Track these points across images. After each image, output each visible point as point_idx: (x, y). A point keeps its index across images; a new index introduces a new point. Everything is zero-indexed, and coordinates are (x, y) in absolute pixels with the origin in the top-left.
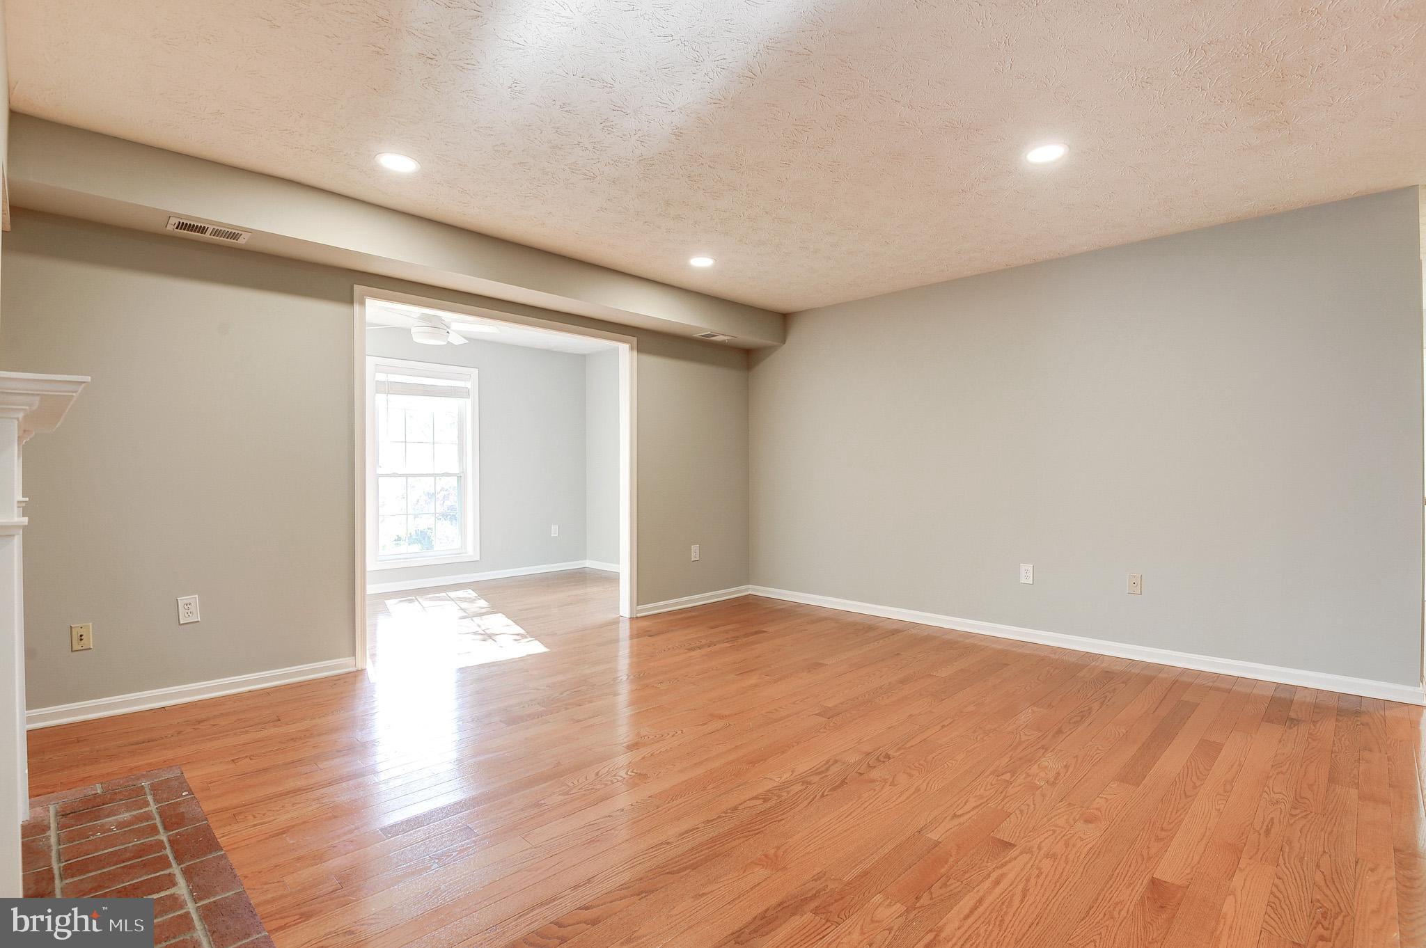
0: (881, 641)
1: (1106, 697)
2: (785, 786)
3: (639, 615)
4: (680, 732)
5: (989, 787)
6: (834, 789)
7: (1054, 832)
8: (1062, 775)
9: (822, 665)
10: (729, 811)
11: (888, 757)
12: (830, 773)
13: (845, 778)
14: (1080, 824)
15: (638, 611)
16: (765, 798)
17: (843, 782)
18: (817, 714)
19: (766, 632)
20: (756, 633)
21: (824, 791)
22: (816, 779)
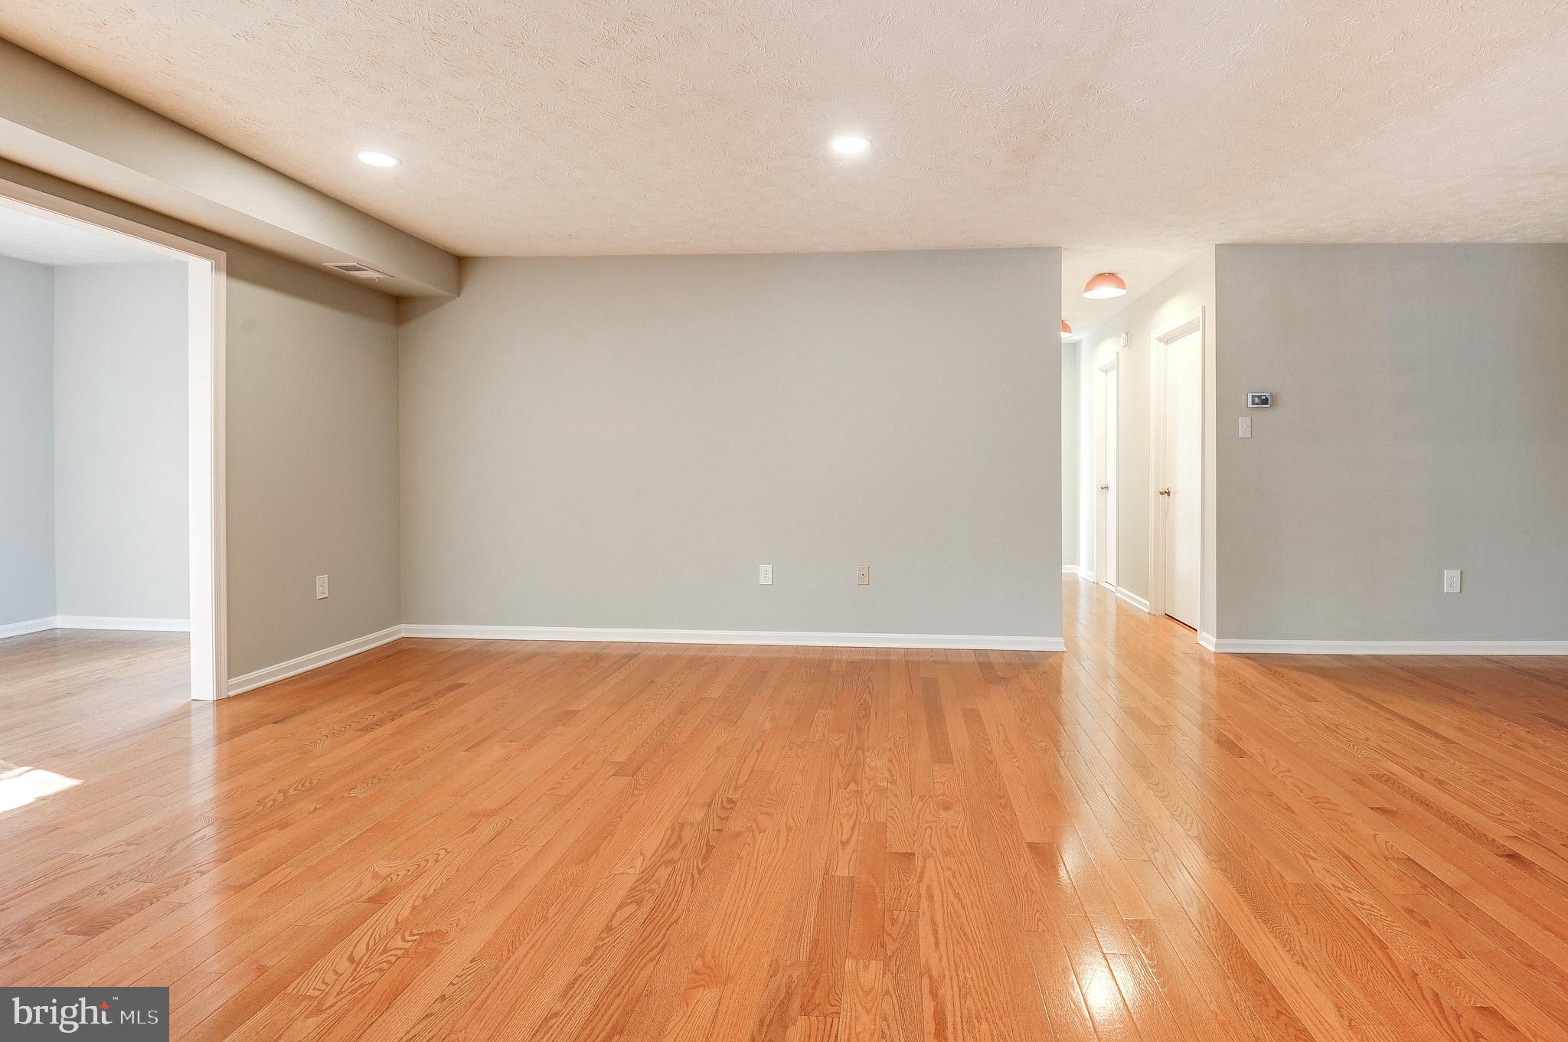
0: (622, 670)
1: (868, 686)
2: (646, 876)
3: (231, 693)
4: (443, 853)
5: (847, 803)
6: (706, 858)
7: (931, 828)
8: (892, 768)
9: (574, 713)
10: (603, 935)
11: (731, 801)
12: (686, 840)
13: (708, 841)
14: (943, 813)
15: (230, 688)
16: (634, 897)
17: (710, 848)
18: (614, 775)
19: (465, 684)
20: (451, 688)
21: (698, 866)
22: (676, 854)
